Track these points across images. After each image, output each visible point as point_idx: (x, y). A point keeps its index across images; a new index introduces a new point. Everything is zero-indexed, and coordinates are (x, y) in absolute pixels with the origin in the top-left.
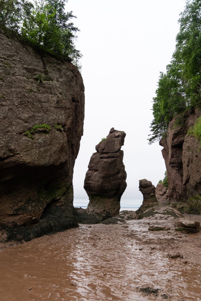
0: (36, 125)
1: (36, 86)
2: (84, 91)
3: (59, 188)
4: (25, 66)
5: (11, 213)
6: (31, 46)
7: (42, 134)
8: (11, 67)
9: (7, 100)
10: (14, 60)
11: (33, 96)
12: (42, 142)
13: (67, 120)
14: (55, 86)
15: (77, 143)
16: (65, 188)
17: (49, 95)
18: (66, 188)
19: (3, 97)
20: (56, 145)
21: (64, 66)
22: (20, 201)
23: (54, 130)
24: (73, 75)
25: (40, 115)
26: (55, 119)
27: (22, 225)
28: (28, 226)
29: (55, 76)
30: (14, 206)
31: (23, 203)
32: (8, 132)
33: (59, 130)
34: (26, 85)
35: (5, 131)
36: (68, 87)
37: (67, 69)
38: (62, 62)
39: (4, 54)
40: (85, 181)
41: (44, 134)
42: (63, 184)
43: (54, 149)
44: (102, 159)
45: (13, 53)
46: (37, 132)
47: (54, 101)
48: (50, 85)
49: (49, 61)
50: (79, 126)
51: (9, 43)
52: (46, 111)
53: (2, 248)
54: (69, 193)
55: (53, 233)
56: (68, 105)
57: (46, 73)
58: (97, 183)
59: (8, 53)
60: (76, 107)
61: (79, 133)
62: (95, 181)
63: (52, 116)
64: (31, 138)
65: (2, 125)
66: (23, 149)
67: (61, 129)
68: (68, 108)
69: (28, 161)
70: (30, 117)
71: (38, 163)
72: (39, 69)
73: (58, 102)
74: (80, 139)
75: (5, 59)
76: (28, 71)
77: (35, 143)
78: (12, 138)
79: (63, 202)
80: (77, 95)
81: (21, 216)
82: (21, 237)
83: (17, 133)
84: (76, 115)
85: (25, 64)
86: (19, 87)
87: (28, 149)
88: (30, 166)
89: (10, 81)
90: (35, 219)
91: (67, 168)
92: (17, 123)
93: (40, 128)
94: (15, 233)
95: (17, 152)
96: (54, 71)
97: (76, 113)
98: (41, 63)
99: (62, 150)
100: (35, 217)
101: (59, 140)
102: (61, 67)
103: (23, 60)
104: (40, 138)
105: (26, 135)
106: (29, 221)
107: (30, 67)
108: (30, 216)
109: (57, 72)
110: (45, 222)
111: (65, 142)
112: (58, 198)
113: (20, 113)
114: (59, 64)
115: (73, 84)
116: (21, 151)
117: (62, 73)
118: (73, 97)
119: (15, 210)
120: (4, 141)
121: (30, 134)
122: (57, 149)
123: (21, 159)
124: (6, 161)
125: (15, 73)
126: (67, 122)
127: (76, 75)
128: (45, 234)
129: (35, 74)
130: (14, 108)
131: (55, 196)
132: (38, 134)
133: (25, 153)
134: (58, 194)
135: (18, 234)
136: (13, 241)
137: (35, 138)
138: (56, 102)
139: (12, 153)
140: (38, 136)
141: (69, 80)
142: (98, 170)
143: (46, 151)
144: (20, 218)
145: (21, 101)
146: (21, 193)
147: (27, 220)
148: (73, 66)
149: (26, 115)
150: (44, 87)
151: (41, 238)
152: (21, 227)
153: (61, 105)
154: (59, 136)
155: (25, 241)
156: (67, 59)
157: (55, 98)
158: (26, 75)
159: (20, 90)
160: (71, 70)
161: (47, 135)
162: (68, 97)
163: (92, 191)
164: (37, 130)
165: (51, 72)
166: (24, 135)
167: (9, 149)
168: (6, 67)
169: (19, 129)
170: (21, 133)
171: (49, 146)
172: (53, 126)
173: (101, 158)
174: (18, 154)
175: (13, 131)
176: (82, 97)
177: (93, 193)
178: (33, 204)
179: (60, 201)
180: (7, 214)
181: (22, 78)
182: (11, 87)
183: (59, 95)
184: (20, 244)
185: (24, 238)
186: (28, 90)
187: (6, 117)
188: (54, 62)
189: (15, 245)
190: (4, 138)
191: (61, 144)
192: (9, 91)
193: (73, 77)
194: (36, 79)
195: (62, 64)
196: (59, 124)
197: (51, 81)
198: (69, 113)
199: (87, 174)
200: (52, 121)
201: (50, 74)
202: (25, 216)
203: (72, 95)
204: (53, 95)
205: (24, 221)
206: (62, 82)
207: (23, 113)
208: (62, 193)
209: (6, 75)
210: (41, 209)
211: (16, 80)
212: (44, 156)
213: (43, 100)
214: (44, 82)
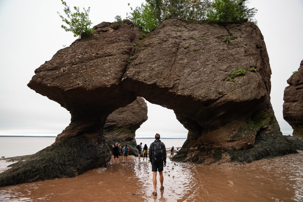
0: (234, 71)
1: (226, 46)
2: (263, 39)
3: (264, 119)
4: (215, 36)
5: (229, 139)
6: (216, 23)
7: (240, 77)
8: (207, 40)
9: (209, 61)
10: (208, 35)
11: (226, 53)
12: (242, 82)
13: (257, 63)
14: (240, 41)
15: (268, 81)
16: (269, 118)
17: (237, 49)
18: (271, 118)
19: (206, 60)
20: (253, 83)
21: (243, 26)
22: (234, 130)
23: (249, 72)
24: (252, 29)
25: (234, 64)
26: (247, 64)
27: (240, 149)
28: (245, 150)
29: (238, 35)
30: (230, 134)
31: (236, 132)
32: (215, 81)
33: (253, 71)
34: (219, 47)
35: (213, 81)
36: (251, 38)
37: (246, 26)
38: (241, 24)
39: (201, 34)
40: (283, 112)
41: (241, 77)
42: (267, 115)
43: (253, 86)
44: (300, 90)
45: (206, 31)
46: (236, 77)
47: (243, 51)
48: (236, 42)
49: (231, 28)
50: (266, 67)
51: (202, 27)
52: (238, 60)
53: (230, 166)
54: (274, 122)
55: (270, 157)
56: (254, 52)
57: (231, 35)
58: (300, 112)
59: (203, 33)
60: (261, 51)
61: (268, 72)
62: (296, 111)
63: (244, 62)
64: (232, 81)
65: (210, 77)
66: (229, 90)
67: (255, 70)
68: (255, 54)
69: (235, 99)
70: (228, 67)
71: (243, 99)
72: (225, 34)
73: (245, 52)
74: (270, 77)
75: (202, 37)
76: (218, 39)
77: (236, 84)
78: (218, 85)
79: (272, 130)
80: (259, 43)
81: (237, 142)
82: (242, 158)
83: (221, 81)
84: (263, 59)
85: (215, 35)
86: (215, 50)
87: (232, 90)
88: (237, 102)
89: (208, 48)
90: (250, 145)
91: (267, 100)
92: (220, 73)
93: (237, 72)
94: (236, 155)
95: (225, 93)
96: (236, 32)
97: (262, 57)
98: (226, 31)
99: (259, 86)
100: (250, 142)
101: (255, 78)
102: (241, 27)
103: (213, 33)
104: (239, 80)
105: (228, 80)
106: (245, 146)
107: (218, 36)
108: (245, 142)
109: (239, 32)
110: (260, 147)
111: (260, 79)
112: (266, 127)
113: (220, 67)
114: (239, 26)
115: (254, 35)
116: (228, 92)
117: (243, 31)
118: (257, 45)
119: (232, 137)
120: (213, 88)
121: (231, 79)
122: (255, 86)
123: (229, 98)
124: (218, 101)
125: (210, 42)
126: (257, 65)
127: (255, 28)
128: (263, 158)
129: (224, 39)
130: (215, 64)
131: (262, 126)
132: (237, 78)
133: (231, 93)
134: (264, 123)
135: (239, 156)
136: (236, 162)
137: (235, 80)
138: (244, 52)
139: (221, 95)
140: (237, 79)
141: (250, 33)
142: (297, 100)
143: (247, 89)
144: (237, 143)
145: (219, 58)
146: (233, 124)
147: (244, 145)
148: (250, 22)
149: (225, 67)
150: (232, 45)
151: (260, 161)
152: (239, 150)
153: (248, 53)
154: (255, 75)
155: (247, 163)
156: (244, 21)
157: (243, 50)
158: (218, 41)
159: (217, 51)
160: (250, 26)
161: (244, 77)
162: (252, 46)
163: (295, 120)
164: (235, 75)
165: (234, 34)
166: (227, 81)
167: (218, 93)
168: (204, 41)
169: (222, 77)
170: (224, 80)
171: (248, 85)
172: (247, 70)
173: (297, 89)
174: (226, 94)
175: (218, 79)
176: (263, 43)
177: (296, 122)
178: (246, 132)
179: (268, 129)
180: (226, 141)
181: (215, 44)
182: (210, 52)
183: (245, 46)
184: (242, 165)
185: (245, 160)
186: (222, 50)
187: (212, 72)
188: (234, 26)
189: (239, 165)
190: (213, 86)
191: (258, 82)
192: (209, 55)
193: (252, 30)
194: (225, 41)
195: (241, 25)
196: (251, 67)
197: (236, 39)
198: (257, 58)
199: (284, 106)
200: (246, 66)
201: (234, 35)
202: (241, 142)
203: (255, 44)
204: (240, 48)
205: (241, 146)
206: (244, 37)
207: (222, 66)
208: (269, 122)
209: (205, 45)
210: (254, 136)
211: (212, 46)
212: (246, 93)
213: (233, 53)
214: (232, 41)
